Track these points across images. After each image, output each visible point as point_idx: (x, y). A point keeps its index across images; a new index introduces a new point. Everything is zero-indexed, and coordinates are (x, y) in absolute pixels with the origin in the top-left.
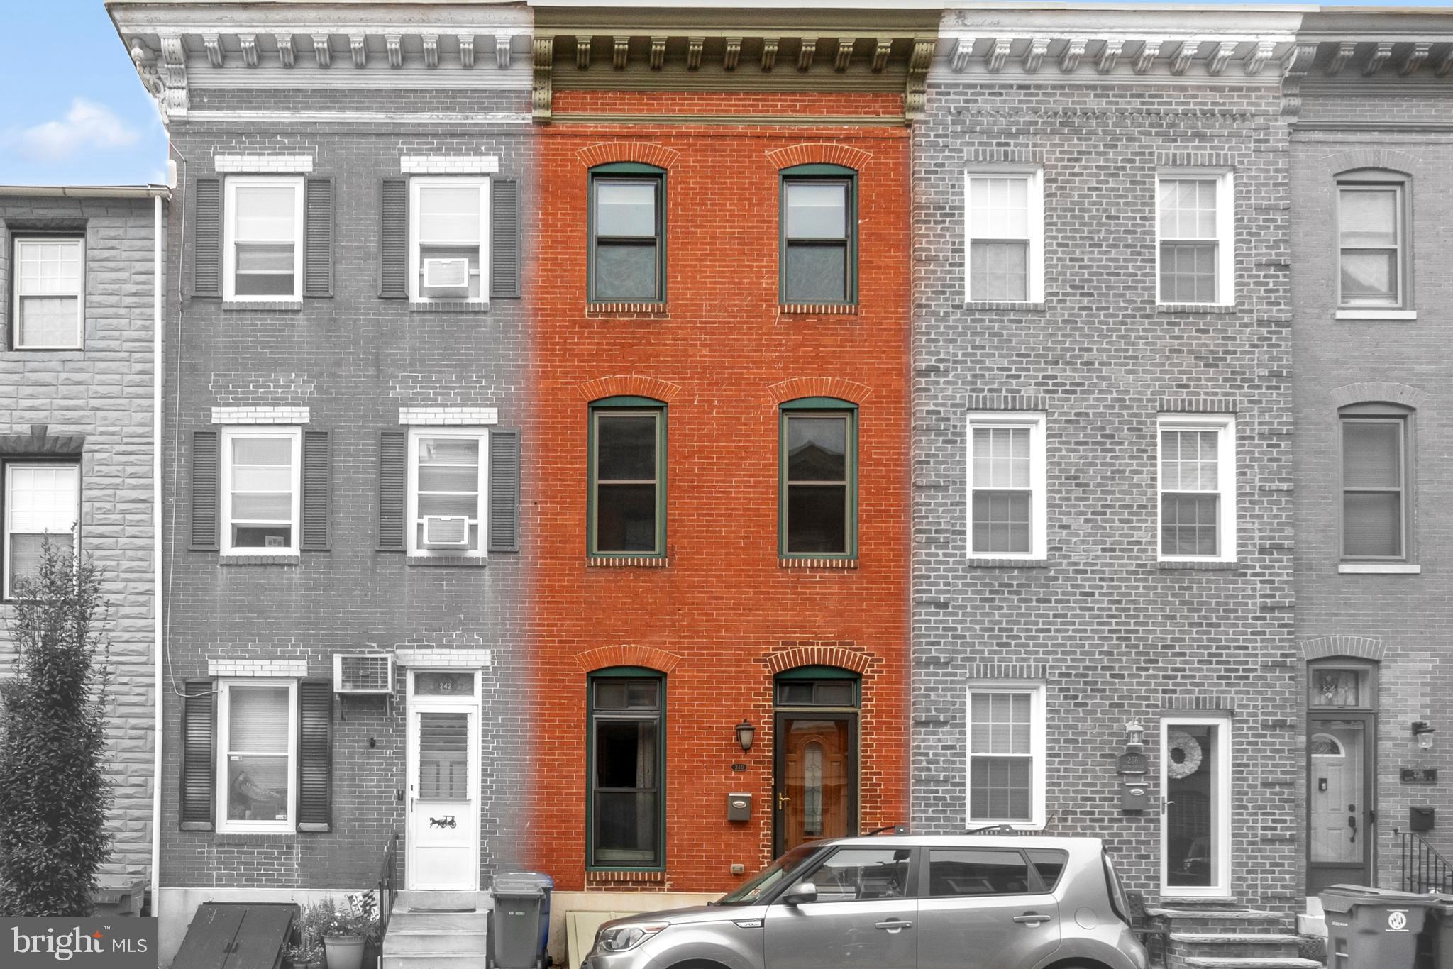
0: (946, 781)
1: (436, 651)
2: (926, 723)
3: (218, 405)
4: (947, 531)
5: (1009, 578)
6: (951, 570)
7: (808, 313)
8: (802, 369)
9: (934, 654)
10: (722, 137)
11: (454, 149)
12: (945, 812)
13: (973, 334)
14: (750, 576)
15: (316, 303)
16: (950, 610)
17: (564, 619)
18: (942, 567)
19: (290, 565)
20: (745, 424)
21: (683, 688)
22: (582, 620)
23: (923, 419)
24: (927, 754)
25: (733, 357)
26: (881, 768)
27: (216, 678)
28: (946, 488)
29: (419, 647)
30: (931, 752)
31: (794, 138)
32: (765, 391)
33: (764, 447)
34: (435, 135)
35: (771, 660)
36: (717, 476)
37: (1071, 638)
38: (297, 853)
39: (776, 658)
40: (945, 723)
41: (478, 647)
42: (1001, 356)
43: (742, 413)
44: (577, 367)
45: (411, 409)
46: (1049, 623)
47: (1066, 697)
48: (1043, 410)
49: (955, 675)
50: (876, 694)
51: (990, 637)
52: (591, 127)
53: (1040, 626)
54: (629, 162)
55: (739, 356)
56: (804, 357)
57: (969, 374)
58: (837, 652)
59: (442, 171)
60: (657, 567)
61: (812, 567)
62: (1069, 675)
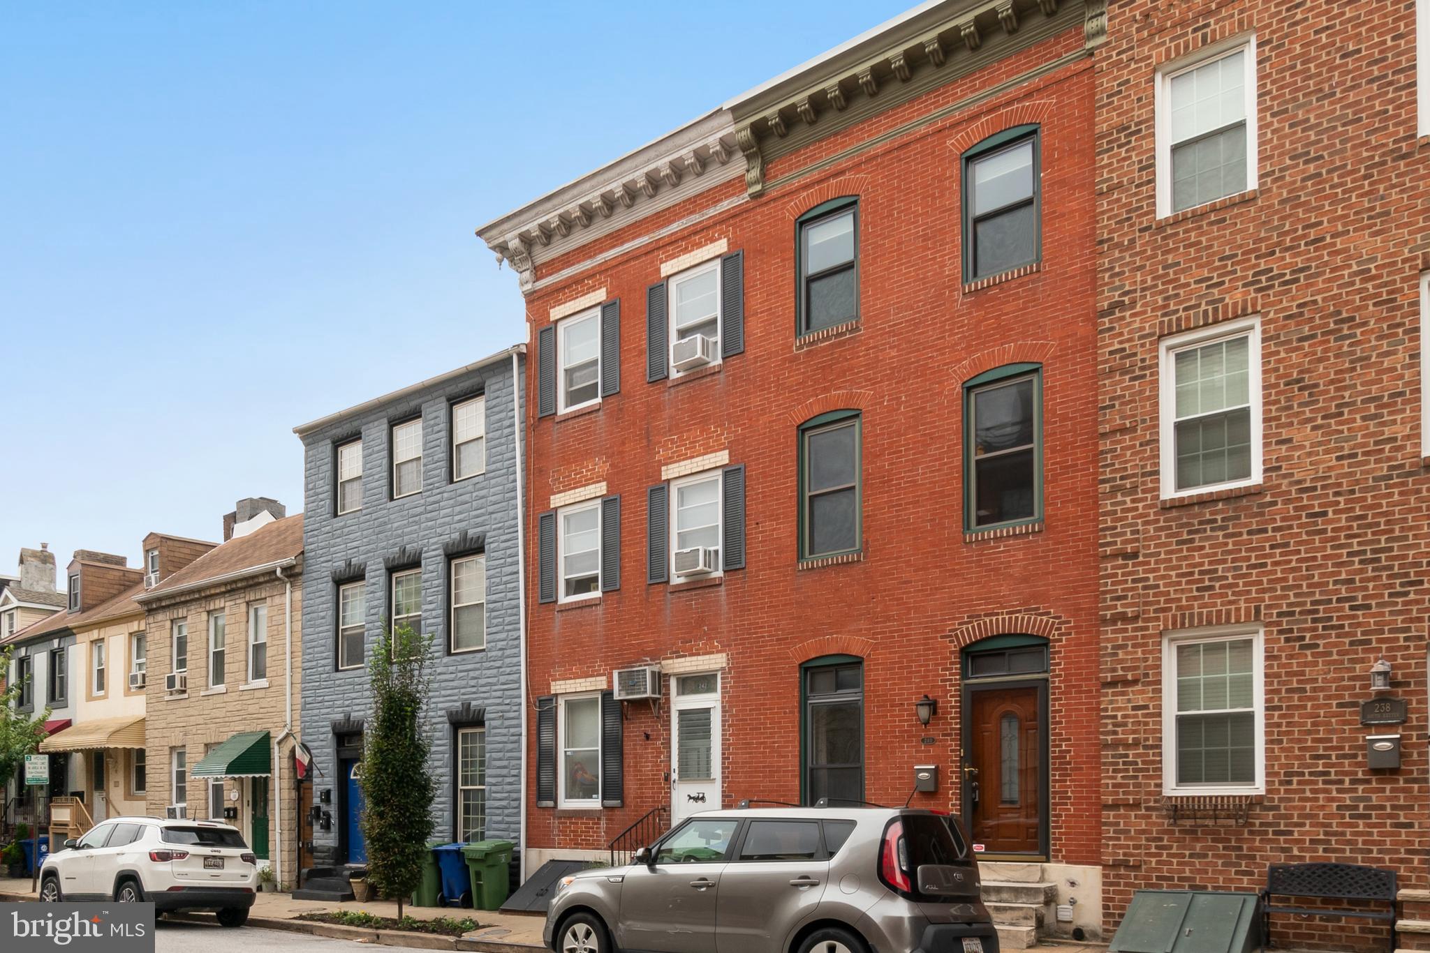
0: (1136, 743)
1: (688, 659)
2: (1113, 684)
3: (554, 493)
4: (1134, 475)
5: (1212, 513)
6: (1141, 516)
7: (989, 286)
8: (983, 343)
9: (1120, 610)
10: (907, 145)
11: (697, 244)
12: (1136, 777)
13: (1165, 253)
14: (936, 557)
15: (611, 400)
16: (1141, 559)
17: (779, 620)
18: (1130, 515)
19: (596, 605)
20: (930, 412)
21: (878, 670)
22: (793, 618)
23: (1106, 362)
24: (1115, 717)
25: (918, 350)
26: (1071, 734)
27: (556, 695)
28: (1134, 429)
29: (677, 657)
30: (1119, 714)
31: (975, 117)
32: (950, 374)
33: (947, 430)
34: (683, 238)
35: (956, 635)
36: (904, 467)
37: (1293, 570)
38: (603, 824)
39: (962, 632)
40: (1135, 682)
41: (718, 652)
42: (1199, 266)
43: (928, 402)
44: (788, 398)
45: (670, 467)
46: (1265, 556)
47: (1287, 640)
48: (1255, 312)
49: (1147, 628)
50: (1064, 658)
51: (1188, 583)
52: (796, 183)
53: (1253, 561)
54: (828, 201)
55: (924, 348)
56: (985, 331)
57: (1160, 300)
58: (1023, 619)
59: (688, 265)
60: (853, 562)
61: (995, 538)
62: (1292, 614)
